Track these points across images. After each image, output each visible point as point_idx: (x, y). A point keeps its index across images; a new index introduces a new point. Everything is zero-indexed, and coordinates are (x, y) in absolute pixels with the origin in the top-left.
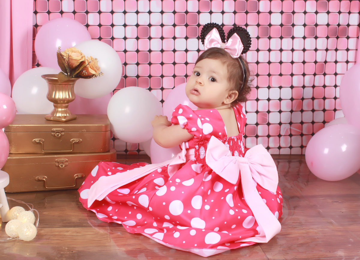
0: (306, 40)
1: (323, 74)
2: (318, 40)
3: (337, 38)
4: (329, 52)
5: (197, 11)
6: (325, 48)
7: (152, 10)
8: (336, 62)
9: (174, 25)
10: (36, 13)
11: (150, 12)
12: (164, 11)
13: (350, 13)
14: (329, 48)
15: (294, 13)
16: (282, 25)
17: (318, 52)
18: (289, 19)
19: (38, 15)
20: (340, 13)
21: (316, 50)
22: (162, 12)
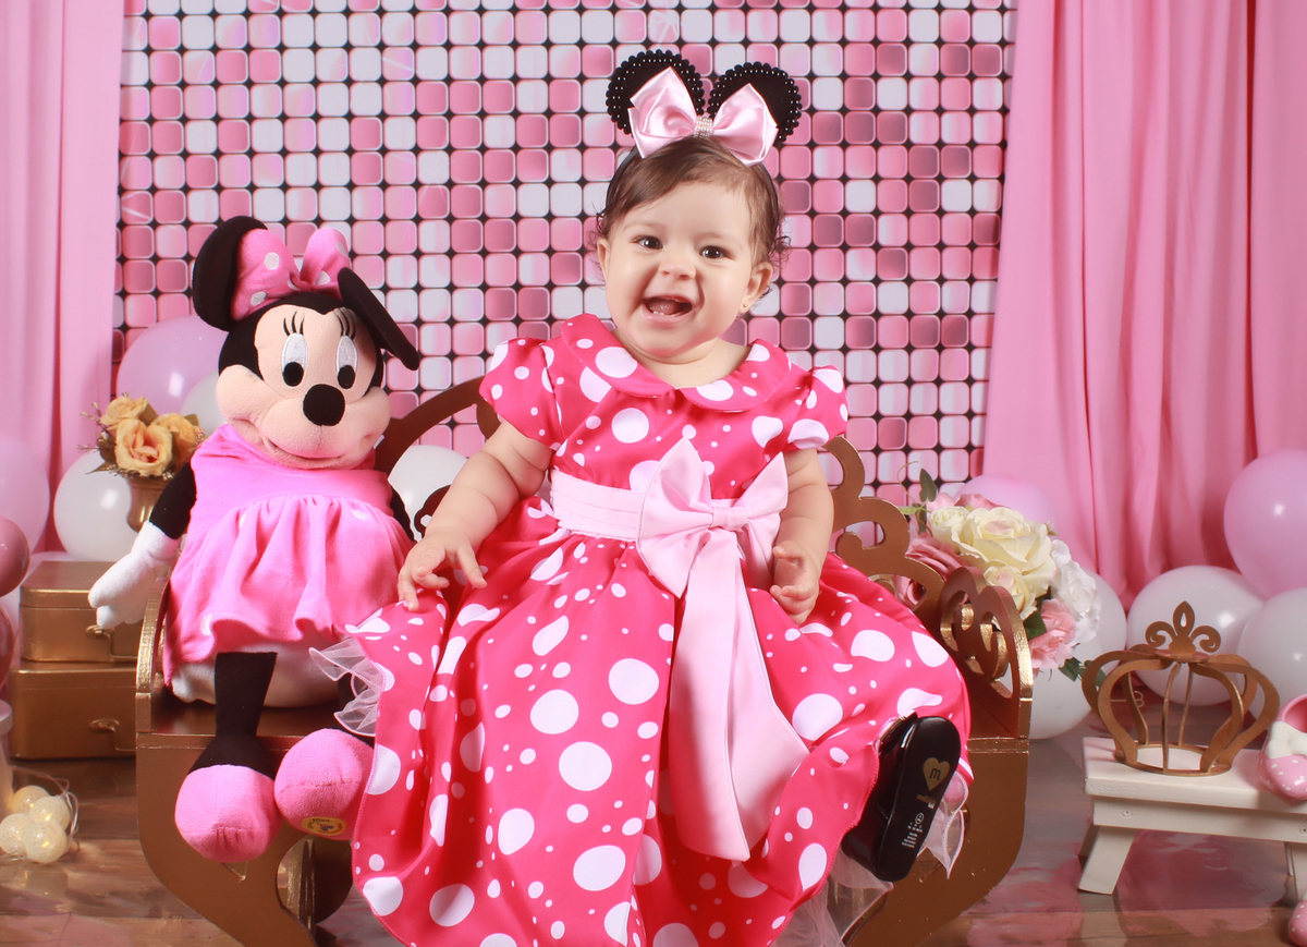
0: (851, 355)
1: (902, 450)
2: (883, 355)
3: (940, 349)
4: (915, 388)
5: (545, 281)
6: (905, 378)
7: (424, 283)
8: (939, 415)
9: (485, 322)
10: (123, 294)
11: (418, 289)
12: (457, 283)
13: (971, 280)
14: (915, 377)
15: (813, 282)
16: (780, 316)
17: (883, 389)
18: (801, 298)
19: (131, 300)
20: (941, 280)
21: (878, 383)
22: (451, 288)
